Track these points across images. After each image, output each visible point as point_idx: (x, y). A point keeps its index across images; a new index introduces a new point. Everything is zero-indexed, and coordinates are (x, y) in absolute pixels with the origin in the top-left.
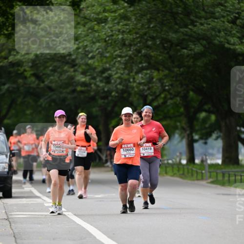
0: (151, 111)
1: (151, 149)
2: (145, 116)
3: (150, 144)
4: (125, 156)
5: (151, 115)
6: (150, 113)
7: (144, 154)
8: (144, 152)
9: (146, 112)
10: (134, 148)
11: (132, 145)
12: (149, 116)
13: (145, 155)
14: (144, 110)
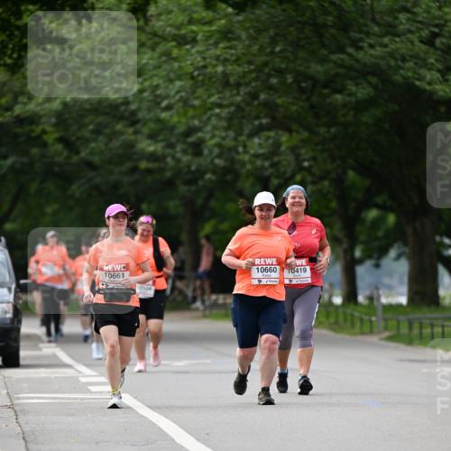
0: (302, 194)
1: (305, 271)
2: (293, 204)
3: (303, 261)
4: (260, 281)
5: (304, 201)
6: (300, 198)
7: (291, 281)
8: (291, 275)
9: (294, 198)
10: (278, 267)
11: (274, 261)
12: (300, 204)
13: (294, 282)
14: (288, 194)
